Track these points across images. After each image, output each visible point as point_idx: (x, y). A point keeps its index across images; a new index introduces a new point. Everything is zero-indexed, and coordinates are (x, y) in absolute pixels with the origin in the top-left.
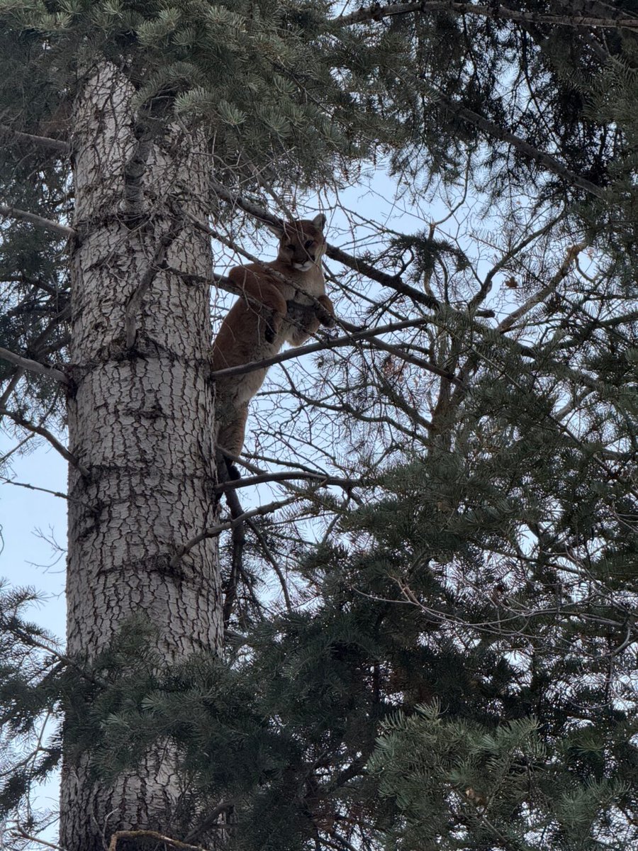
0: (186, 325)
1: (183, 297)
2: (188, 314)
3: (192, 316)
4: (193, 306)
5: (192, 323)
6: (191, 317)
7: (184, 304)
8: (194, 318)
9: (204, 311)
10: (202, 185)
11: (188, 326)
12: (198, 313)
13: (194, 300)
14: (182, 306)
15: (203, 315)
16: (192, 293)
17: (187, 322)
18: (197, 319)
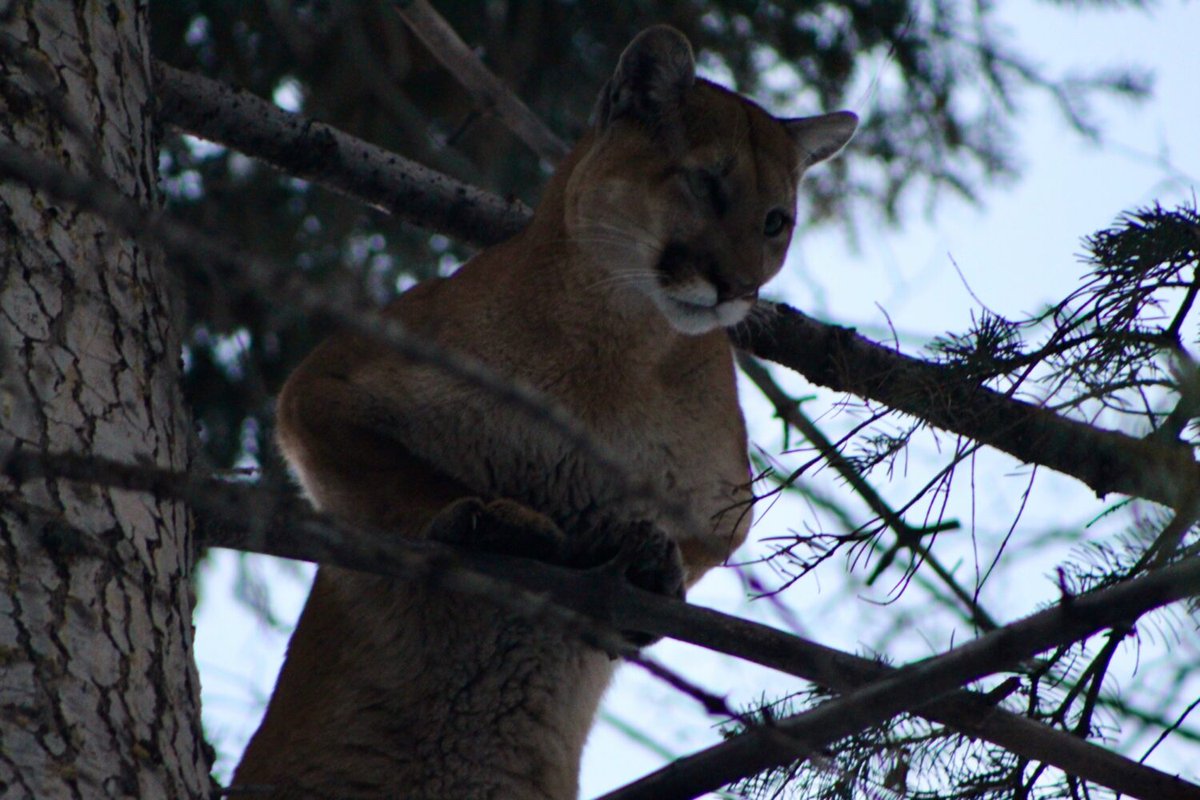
0: (58, 747)
1: (39, 611)
2: (67, 694)
3: (91, 702)
4: (94, 656)
5: (90, 733)
6: (79, 707)
7: (41, 645)
8: (103, 712)
9: (155, 675)
10: (104, 67)
11: (72, 750)
12: (123, 686)
13: (94, 619)
14: (33, 657)
15: (150, 694)
16: (83, 587)
17: (66, 733)
18: (116, 714)
